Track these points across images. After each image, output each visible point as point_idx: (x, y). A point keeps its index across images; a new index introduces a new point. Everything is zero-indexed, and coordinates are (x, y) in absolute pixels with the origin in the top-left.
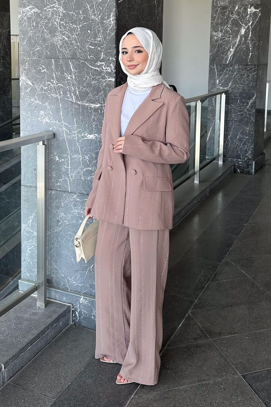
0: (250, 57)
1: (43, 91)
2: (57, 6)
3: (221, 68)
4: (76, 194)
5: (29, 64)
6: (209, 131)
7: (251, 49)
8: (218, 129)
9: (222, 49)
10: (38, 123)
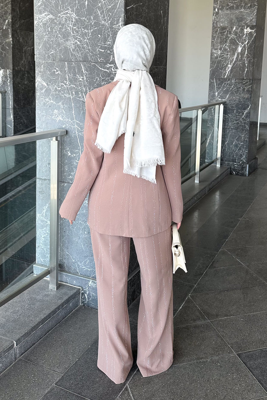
0: (246, 72)
1: (57, 91)
2: (70, 12)
3: (220, 82)
5: (44, 67)
6: (208, 138)
7: (246, 65)
8: (217, 136)
9: (221, 65)
10: (52, 121)
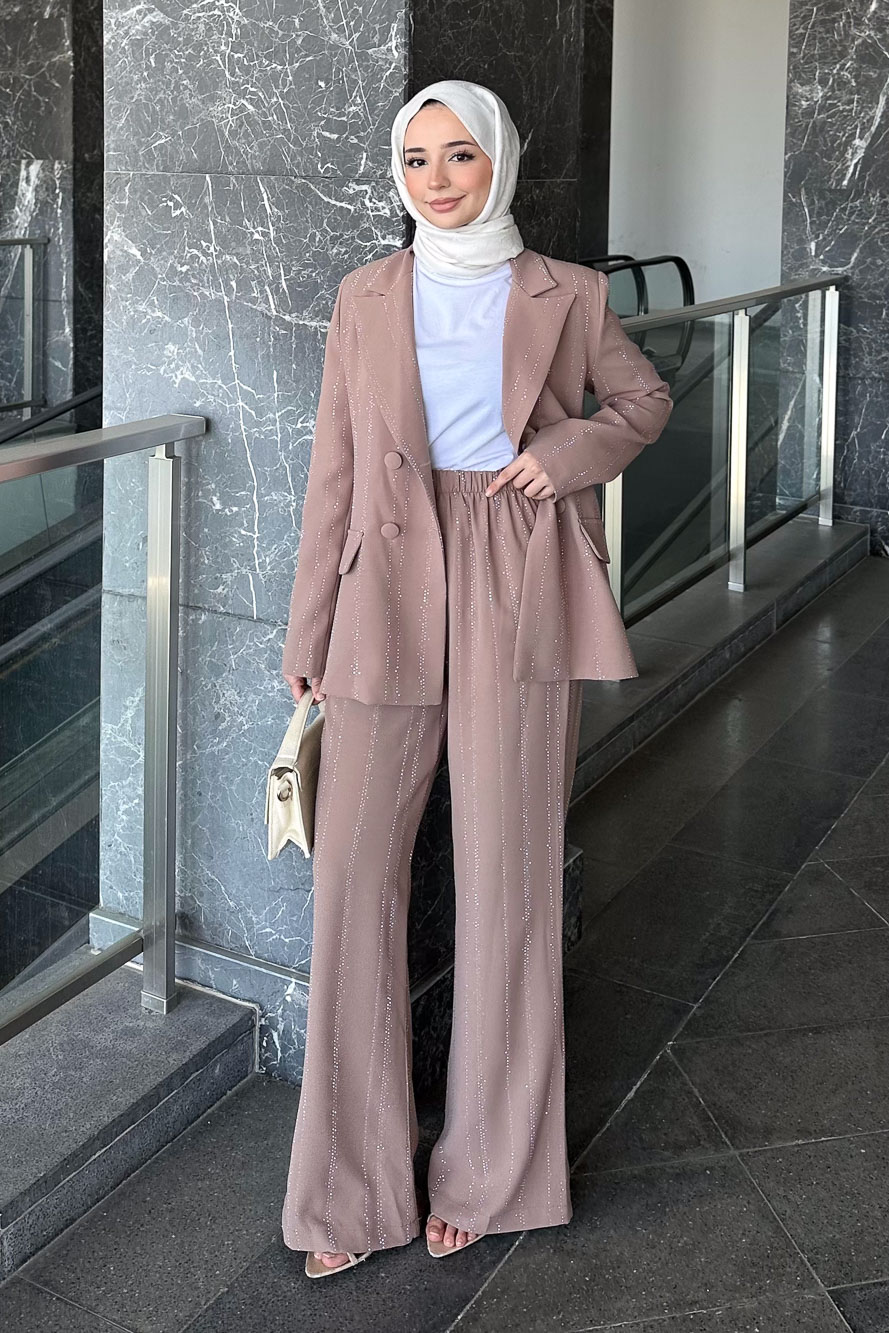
1: (177, 279)
2: (223, 2)
3: (823, 203)
4: (274, 624)
5: (134, 191)
8: (816, 405)
9: (825, 138)
10: (158, 384)
